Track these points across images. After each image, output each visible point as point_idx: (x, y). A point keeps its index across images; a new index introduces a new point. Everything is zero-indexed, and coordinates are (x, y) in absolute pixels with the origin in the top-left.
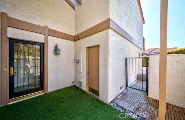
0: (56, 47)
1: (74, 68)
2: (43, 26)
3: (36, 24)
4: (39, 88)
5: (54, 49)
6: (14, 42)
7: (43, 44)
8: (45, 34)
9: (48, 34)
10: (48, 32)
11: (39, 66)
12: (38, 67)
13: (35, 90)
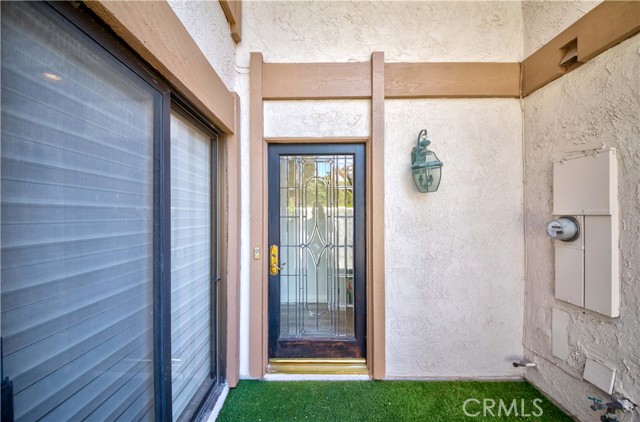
0: (420, 151)
1: (522, 273)
2: (365, 58)
3: (338, 61)
4: (351, 344)
5: (409, 160)
6: (281, 155)
7: (364, 143)
8: (371, 98)
9: (386, 90)
10: (385, 81)
11: (348, 243)
12: (346, 250)
13: (336, 347)
